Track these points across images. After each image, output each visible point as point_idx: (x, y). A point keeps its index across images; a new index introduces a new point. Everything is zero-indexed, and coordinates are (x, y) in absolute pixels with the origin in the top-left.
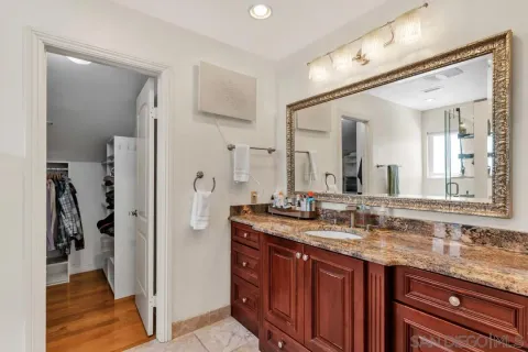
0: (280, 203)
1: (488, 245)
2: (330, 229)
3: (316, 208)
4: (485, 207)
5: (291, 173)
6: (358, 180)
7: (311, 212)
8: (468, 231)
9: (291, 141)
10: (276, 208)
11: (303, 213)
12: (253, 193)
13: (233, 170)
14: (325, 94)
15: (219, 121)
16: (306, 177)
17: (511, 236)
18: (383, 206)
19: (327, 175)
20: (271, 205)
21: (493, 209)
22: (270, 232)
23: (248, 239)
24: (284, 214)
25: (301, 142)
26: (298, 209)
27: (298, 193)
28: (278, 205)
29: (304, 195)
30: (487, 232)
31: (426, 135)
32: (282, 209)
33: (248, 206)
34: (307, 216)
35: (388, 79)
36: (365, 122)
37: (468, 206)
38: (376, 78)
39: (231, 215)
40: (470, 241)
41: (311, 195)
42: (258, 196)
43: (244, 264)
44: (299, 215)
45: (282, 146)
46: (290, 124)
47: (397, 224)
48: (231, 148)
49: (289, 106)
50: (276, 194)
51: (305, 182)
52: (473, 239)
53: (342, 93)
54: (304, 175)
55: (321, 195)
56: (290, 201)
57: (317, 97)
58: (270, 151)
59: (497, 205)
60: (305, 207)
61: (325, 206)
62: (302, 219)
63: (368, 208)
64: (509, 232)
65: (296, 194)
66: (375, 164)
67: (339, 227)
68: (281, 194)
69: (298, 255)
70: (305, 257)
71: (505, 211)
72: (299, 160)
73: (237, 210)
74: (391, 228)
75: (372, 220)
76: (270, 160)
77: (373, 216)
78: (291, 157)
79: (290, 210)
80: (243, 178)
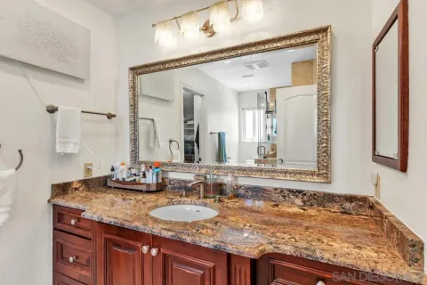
0: (122, 174)
1: (315, 206)
2: (179, 203)
3: (163, 179)
4: (312, 174)
5: (135, 141)
6: (196, 145)
7: (157, 184)
8: (300, 195)
9: (134, 107)
10: (117, 181)
11: (148, 185)
12: (86, 165)
13: (54, 138)
14: (172, 61)
15: (29, 72)
16: (151, 144)
17: (331, 198)
18: (230, 175)
19: (171, 142)
20: (110, 177)
21: (318, 175)
22: (106, 220)
23: (76, 226)
24: (127, 188)
25: (145, 108)
26: (143, 181)
27: (142, 162)
28: (120, 177)
29: (150, 166)
30: (314, 195)
31: (242, 110)
32: (123, 182)
33: (80, 182)
34: (154, 188)
35: (233, 53)
36: (202, 96)
37: (300, 173)
38: (222, 51)
39: (53, 197)
40: (301, 204)
41: (158, 165)
42: (94, 169)
43: (71, 259)
44: (143, 188)
45: (124, 113)
46: (133, 88)
47: (242, 191)
48: (52, 110)
49: (132, 69)
50: (117, 165)
51: (149, 150)
52: (304, 202)
53: (189, 62)
54: (148, 142)
55: (166, 164)
56: (134, 171)
57: (163, 63)
58: (110, 116)
59: (321, 172)
60: (151, 179)
61: (172, 175)
62: (148, 192)
63: (215, 177)
64: (329, 194)
65: (140, 163)
66: (209, 132)
67: (188, 200)
68: (123, 164)
69: (145, 249)
70: (154, 252)
71: (327, 178)
72: (143, 127)
73: (62, 189)
74: (237, 196)
75: (219, 189)
76: (109, 126)
77: (221, 185)
78: (134, 123)
79: (134, 182)
80: (70, 149)
